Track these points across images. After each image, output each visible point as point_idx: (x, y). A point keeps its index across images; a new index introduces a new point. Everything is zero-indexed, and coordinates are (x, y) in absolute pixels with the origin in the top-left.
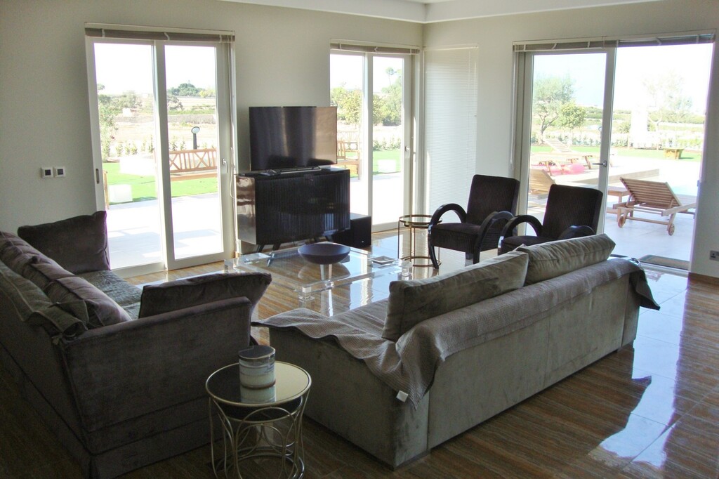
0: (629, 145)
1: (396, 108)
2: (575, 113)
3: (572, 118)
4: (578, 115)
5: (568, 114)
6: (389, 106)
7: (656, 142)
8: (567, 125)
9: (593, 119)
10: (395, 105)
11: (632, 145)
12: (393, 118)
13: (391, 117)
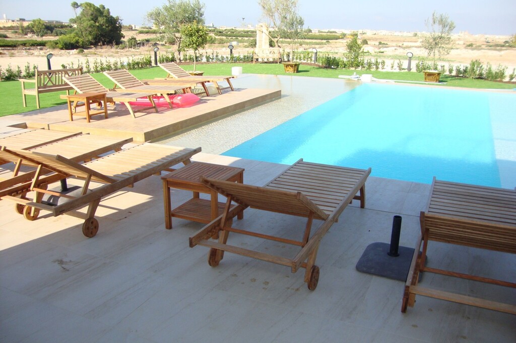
0: (254, 60)
1: (82, 35)
2: (197, 34)
3: (194, 38)
4: (201, 36)
5: (191, 35)
6: (77, 34)
7: (277, 56)
8: (191, 46)
9: (234, 38)
10: (82, 32)
11: (257, 59)
12: (81, 43)
13: (79, 42)
